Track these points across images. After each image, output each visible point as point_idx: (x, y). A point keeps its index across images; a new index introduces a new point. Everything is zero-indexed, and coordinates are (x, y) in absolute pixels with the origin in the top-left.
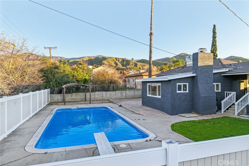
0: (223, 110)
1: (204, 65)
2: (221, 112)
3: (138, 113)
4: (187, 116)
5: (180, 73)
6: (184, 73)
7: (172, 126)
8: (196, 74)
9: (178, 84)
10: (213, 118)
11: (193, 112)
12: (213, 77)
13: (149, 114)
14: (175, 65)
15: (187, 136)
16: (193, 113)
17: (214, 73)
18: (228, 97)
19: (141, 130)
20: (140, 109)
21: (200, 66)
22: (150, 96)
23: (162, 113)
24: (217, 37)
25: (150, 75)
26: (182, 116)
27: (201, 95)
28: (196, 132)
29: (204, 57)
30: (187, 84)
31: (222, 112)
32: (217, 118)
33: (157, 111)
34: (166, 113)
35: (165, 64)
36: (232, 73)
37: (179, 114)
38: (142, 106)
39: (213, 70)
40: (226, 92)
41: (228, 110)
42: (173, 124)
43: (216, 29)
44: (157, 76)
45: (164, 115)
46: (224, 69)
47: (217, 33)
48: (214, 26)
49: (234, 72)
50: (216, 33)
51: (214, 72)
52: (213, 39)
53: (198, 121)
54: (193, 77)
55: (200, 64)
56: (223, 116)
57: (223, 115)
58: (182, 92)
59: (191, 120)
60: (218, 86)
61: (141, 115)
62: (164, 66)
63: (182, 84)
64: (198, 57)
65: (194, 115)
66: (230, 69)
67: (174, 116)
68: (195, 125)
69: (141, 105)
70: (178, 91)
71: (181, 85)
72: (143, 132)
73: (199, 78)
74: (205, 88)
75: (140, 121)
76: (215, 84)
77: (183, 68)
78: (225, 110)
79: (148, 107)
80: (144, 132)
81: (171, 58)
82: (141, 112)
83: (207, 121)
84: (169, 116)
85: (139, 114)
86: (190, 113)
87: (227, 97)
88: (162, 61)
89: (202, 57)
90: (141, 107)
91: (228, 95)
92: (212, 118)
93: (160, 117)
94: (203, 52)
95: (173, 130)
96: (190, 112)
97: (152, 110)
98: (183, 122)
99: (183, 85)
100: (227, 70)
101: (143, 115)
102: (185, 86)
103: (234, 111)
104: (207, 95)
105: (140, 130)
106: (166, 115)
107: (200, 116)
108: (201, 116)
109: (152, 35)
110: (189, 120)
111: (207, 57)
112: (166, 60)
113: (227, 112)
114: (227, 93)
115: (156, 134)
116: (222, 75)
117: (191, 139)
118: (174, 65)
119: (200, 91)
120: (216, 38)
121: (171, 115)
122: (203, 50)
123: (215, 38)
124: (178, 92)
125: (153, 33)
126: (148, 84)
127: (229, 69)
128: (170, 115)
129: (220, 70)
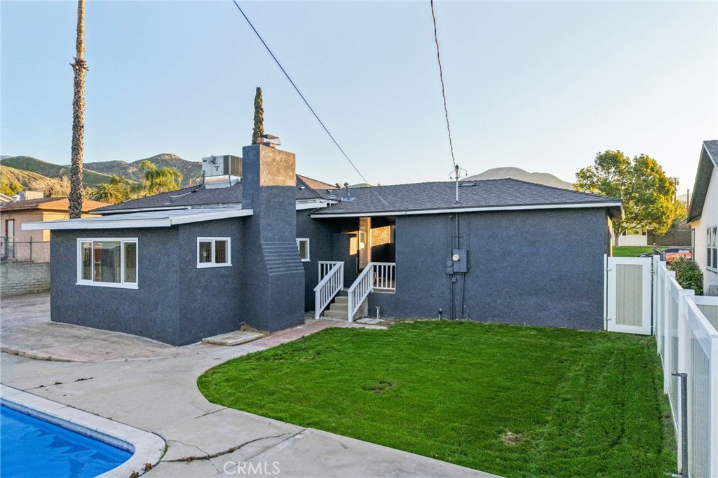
0: (318, 311)
1: (274, 184)
2: (313, 318)
3: (46, 356)
4: (230, 341)
5: (189, 208)
6: (202, 206)
7: (203, 383)
8: (252, 210)
9: (200, 239)
10: (303, 337)
11: (243, 325)
12: (295, 222)
13: (93, 353)
14: (152, 185)
15: (270, 414)
16: (244, 330)
17: (297, 211)
18: (326, 278)
19: (83, 431)
20: (48, 340)
21: (264, 187)
22: (90, 283)
23: (145, 341)
24: (264, 120)
25: (76, 211)
26: (214, 343)
27: (270, 272)
28: (288, 392)
29: (274, 160)
30: (228, 239)
31: (317, 317)
32: (312, 336)
33: (122, 337)
34: (158, 339)
35: (113, 181)
36: (335, 211)
37: (203, 339)
38: (52, 324)
39: (297, 202)
40: (320, 263)
41: (329, 309)
42: (200, 378)
43: (261, 100)
44: (103, 215)
45: (153, 349)
46: (318, 201)
47: (264, 109)
48: (258, 90)
49: (340, 211)
50: (262, 109)
51: (299, 206)
52: (255, 124)
53: (273, 352)
54: (244, 219)
55: (265, 182)
56: (323, 328)
57: (323, 325)
58: (213, 264)
59: (248, 355)
60: (304, 249)
61: (59, 360)
62: (109, 187)
63: (213, 240)
64: (259, 161)
65: (249, 334)
66: (331, 202)
67: (190, 346)
68: (273, 369)
69: (48, 319)
70: (201, 261)
71: (210, 243)
72: (94, 435)
73: (263, 222)
74: (278, 252)
75: (66, 389)
76: (298, 240)
77: (195, 191)
78: (323, 311)
79: (81, 325)
80: (103, 434)
81: (130, 165)
82: (59, 351)
83: (293, 348)
84: (173, 350)
85: (49, 360)
86: (234, 331)
87: (322, 278)
88: (100, 170)
89: (269, 160)
90: (50, 328)
91: (327, 273)
92: (300, 336)
93: (145, 359)
94: (271, 145)
95: (211, 402)
96: (234, 327)
97: (103, 337)
98: (229, 362)
99: (216, 241)
100: (325, 205)
101: (68, 361)
102: (221, 246)
103: (344, 312)
104: (285, 271)
105: (78, 429)
106: (160, 346)
107: (267, 335)
108: (271, 337)
109: (83, 70)
110: (245, 354)
111: (282, 163)
112: (114, 167)
113: (327, 316)
114: (322, 265)
115: (159, 433)
116: (312, 216)
117: (286, 422)
118: (148, 183)
119: (267, 262)
120: (263, 123)
121: (180, 345)
122: (271, 141)
123: (261, 123)
124: (200, 265)
125: (87, 64)
126: (80, 241)
127: (328, 202)
128: (174, 344)
129: (306, 202)
